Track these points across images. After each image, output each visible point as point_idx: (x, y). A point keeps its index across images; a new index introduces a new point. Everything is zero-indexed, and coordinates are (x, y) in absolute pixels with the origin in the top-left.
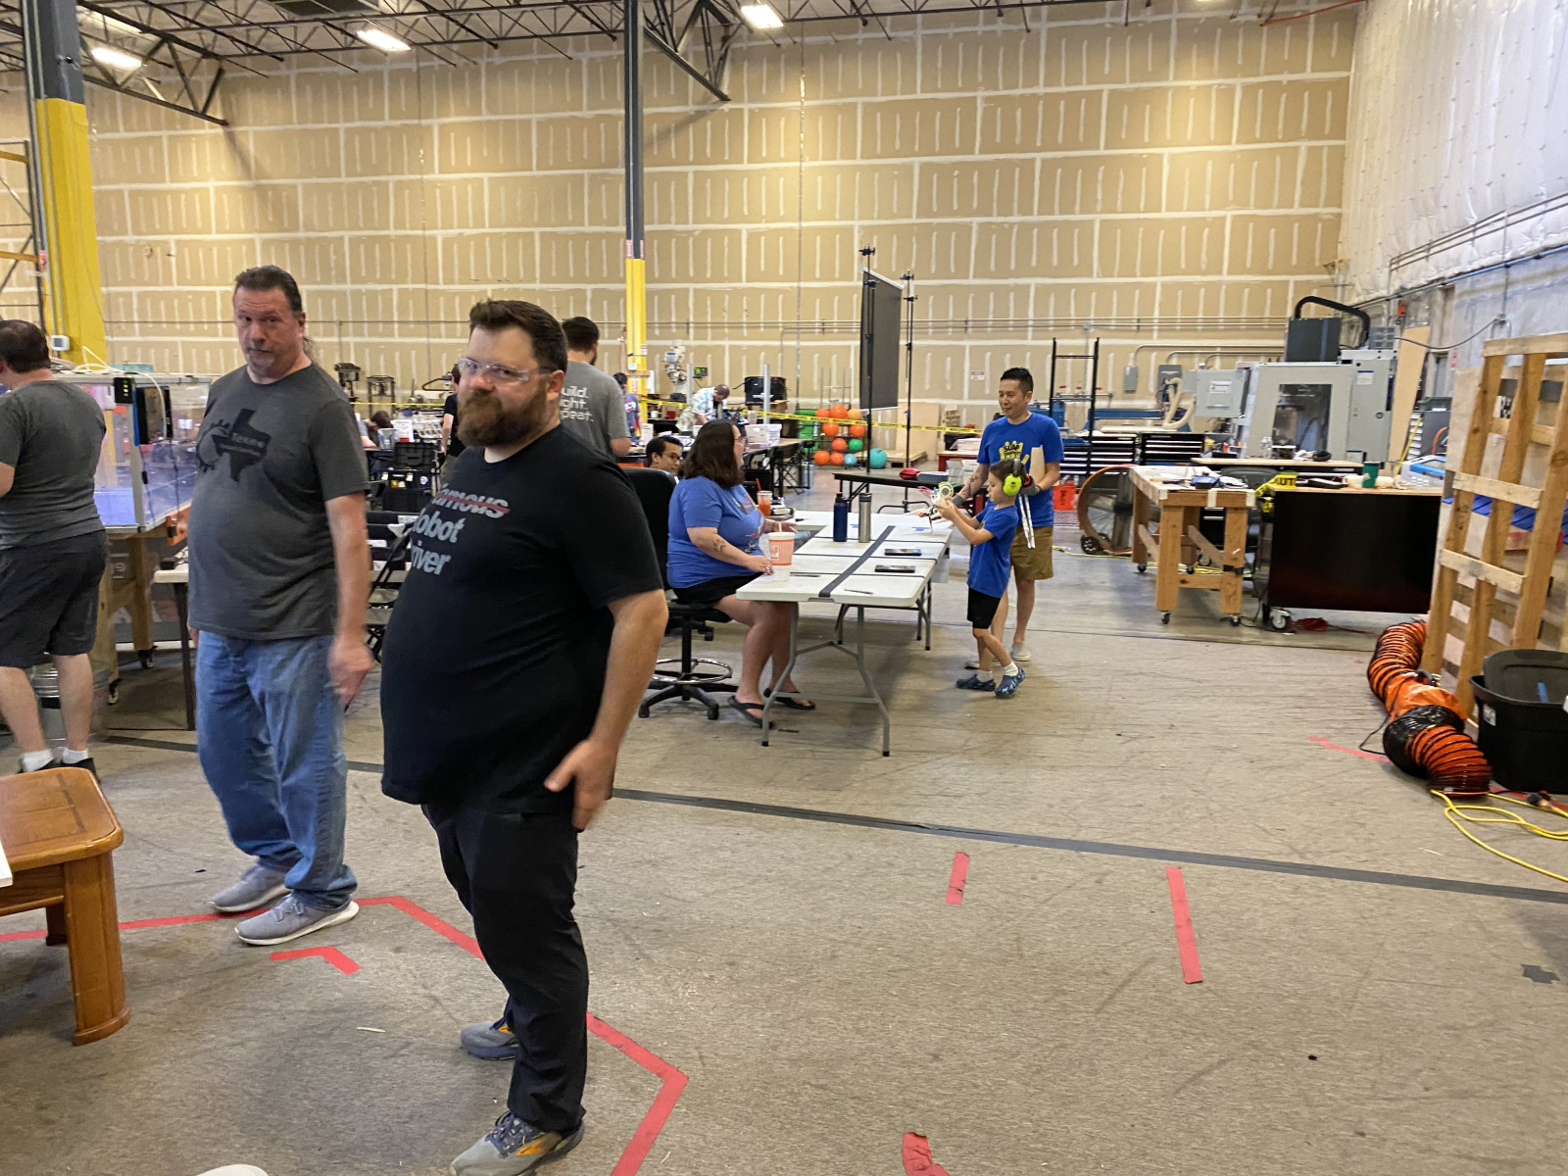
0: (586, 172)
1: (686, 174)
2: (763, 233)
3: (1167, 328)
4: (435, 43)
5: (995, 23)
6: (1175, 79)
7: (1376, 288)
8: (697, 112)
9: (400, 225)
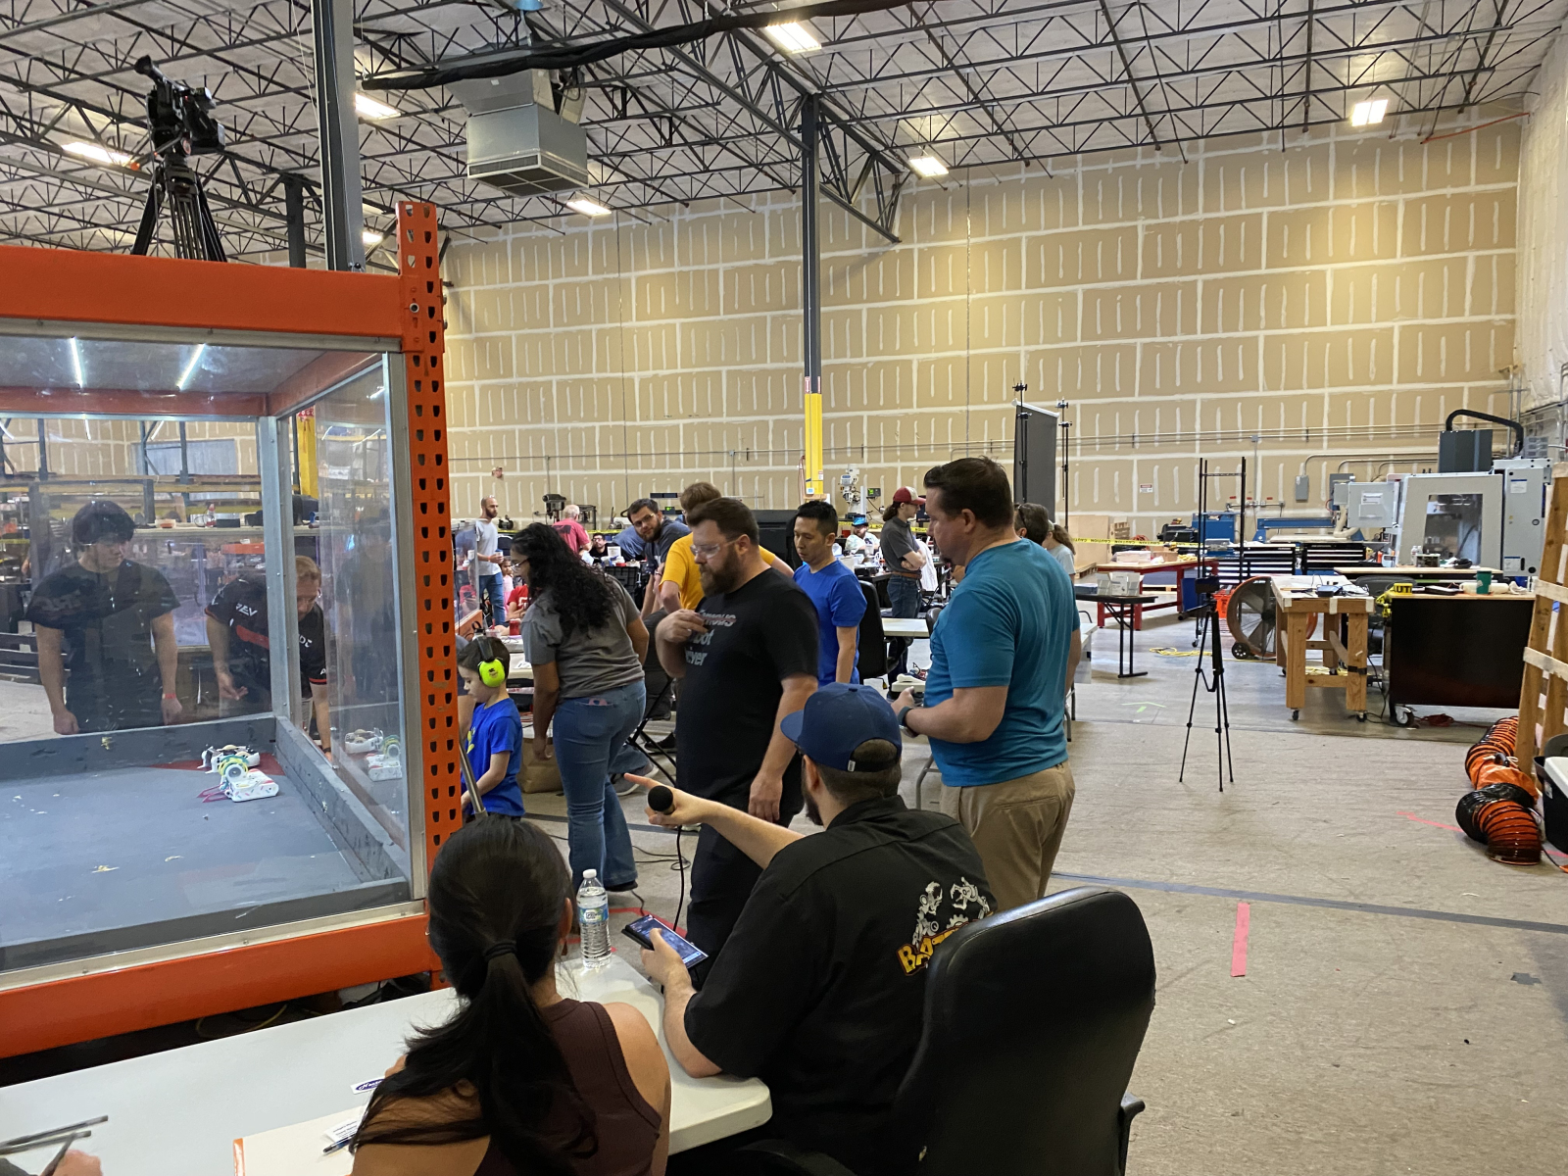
0: (768, 314)
1: (860, 311)
2: (931, 363)
3: (1336, 438)
4: (633, 206)
5: (1152, 156)
6: (1335, 198)
7: (1551, 394)
8: (869, 254)
9: (601, 369)
